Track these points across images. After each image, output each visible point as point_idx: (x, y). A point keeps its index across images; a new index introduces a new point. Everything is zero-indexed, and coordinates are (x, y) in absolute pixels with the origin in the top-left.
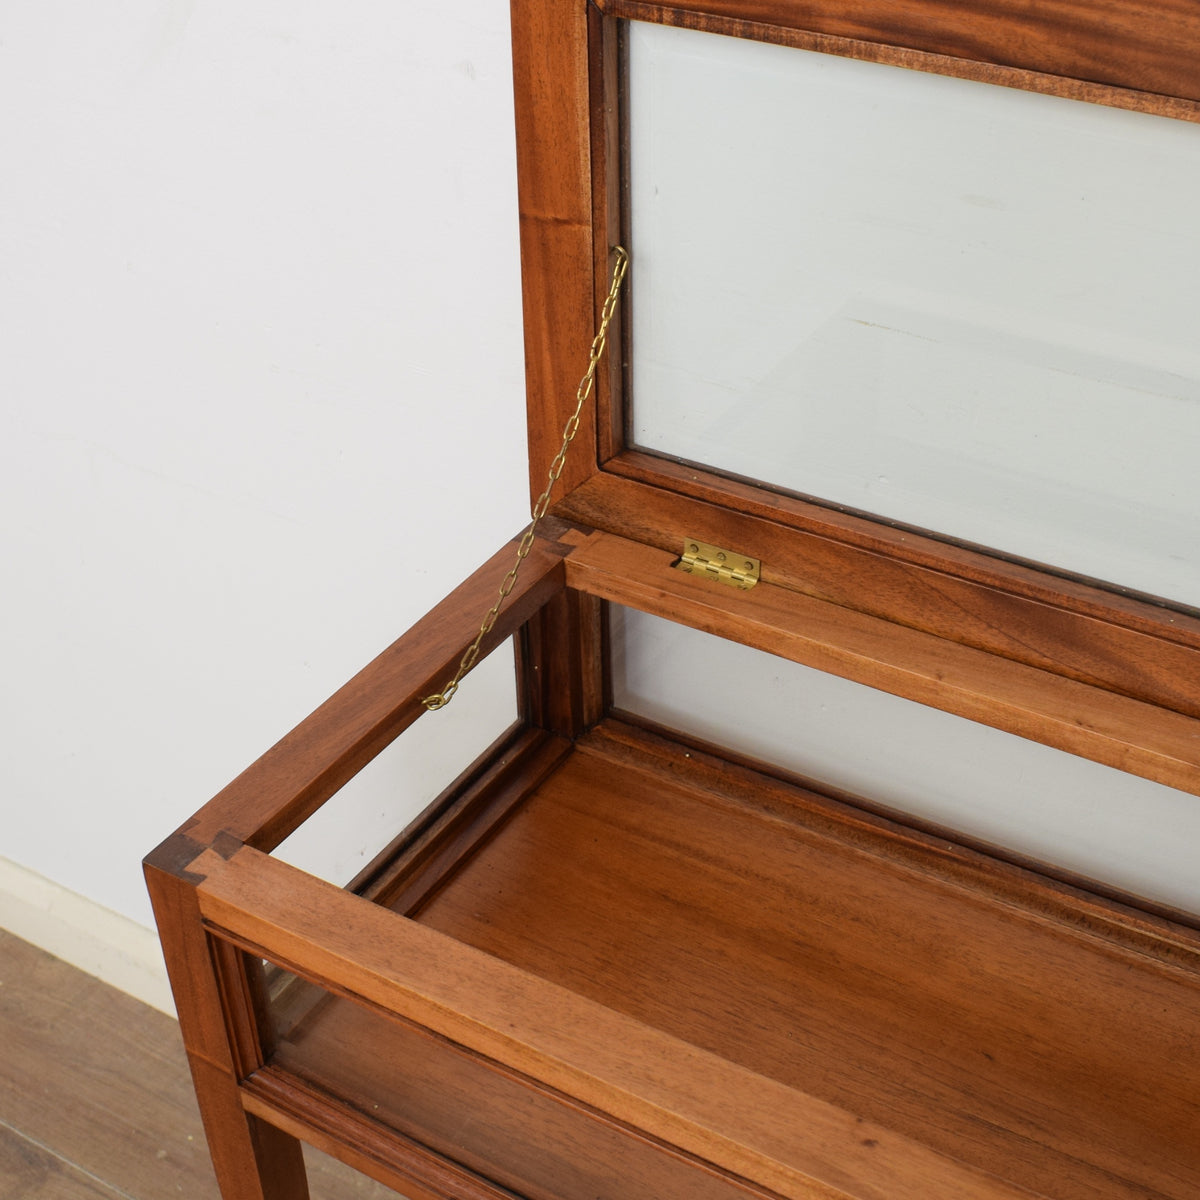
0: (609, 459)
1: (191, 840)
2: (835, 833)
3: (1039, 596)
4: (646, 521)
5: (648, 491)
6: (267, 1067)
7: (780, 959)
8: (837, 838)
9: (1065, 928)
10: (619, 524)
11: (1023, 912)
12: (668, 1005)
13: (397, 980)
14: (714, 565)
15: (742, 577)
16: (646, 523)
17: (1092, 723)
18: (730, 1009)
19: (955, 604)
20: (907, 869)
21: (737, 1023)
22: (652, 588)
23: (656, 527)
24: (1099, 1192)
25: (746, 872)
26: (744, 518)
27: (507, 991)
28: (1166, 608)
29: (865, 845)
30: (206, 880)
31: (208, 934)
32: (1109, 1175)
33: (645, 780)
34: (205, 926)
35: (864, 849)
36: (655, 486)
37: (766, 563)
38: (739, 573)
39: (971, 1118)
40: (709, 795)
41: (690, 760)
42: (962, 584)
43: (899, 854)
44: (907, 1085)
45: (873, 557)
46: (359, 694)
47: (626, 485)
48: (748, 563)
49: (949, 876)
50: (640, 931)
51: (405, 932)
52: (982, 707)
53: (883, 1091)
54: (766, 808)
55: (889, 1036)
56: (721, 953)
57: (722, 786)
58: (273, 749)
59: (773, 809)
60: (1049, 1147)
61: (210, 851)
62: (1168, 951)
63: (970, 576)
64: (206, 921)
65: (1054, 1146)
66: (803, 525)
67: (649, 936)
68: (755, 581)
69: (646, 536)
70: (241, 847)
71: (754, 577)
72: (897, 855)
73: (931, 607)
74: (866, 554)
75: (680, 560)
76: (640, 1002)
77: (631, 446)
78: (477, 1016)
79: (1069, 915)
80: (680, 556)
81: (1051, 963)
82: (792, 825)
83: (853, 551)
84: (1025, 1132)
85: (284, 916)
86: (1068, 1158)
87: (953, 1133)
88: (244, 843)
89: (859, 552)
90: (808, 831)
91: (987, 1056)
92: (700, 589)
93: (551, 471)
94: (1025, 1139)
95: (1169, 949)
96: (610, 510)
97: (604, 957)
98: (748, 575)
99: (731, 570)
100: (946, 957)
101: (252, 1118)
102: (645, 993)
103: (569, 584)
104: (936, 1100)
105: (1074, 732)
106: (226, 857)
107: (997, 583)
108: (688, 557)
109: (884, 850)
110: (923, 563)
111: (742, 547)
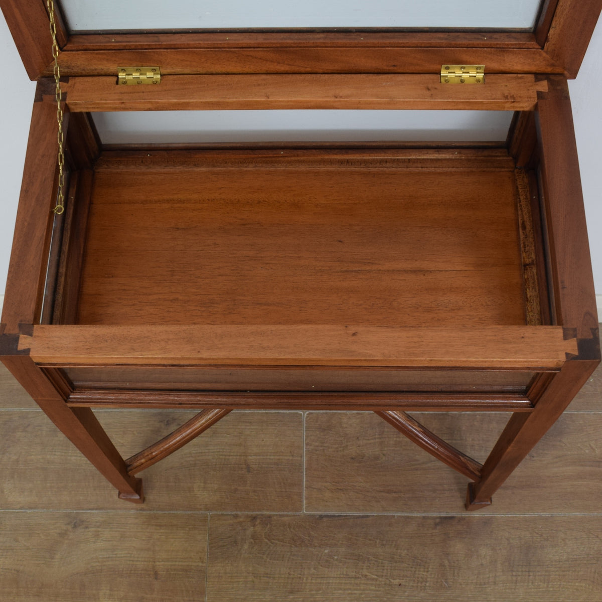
0: (65, 45)
1: (10, 334)
2: (230, 164)
3: (299, 45)
4: (94, 66)
5: (91, 53)
6: (75, 391)
7: (239, 235)
8: (232, 167)
9: (343, 169)
10: (79, 71)
11: (323, 168)
12: (208, 278)
13: (142, 355)
14: (136, 75)
15: (152, 76)
16: (94, 67)
17: (341, 95)
18: (233, 269)
19: (261, 59)
20: (268, 169)
21: (239, 273)
22: (116, 101)
23: (101, 67)
24: (405, 280)
25: (203, 201)
26: (146, 52)
27: (187, 338)
28: (356, 32)
29: (245, 165)
30: (31, 350)
31: (41, 368)
32: (406, 271)
33: (134, 174)
34: (39, 366)
35: (246, 167)
36: (94, 50)
37: (162, 67)
38: (150, 76)
39: (346, 271)
40: (167, 170)
41: (151, 157)
42: (261, 51)
43: (261, 163)
44: (316, 269)
45: (215, 51)
46: (26, 224)
47: (78, 54)
48: (153, 69)
49: (287, 165)
50: (177, 250)
51: (129, 331)
52: (291, 104)
53: (309, 275)
54: (195, 165)
55: (299, 251)
56: (215, 244)
57: (170, 162)
58: (10, 272)
59: (198, 164)
60: (380, 270)
61: (21, 336)
62: (386, 162)
63: (265, 46)
64: (38, 364)
65: (381, 268)
66: (177, 46)
67: (181, 250)
68: (159, 76)
69: (95, 73)
70: (33, 327)
71: (158, 74)
72: (260, 164)
73: (249, 63)
74: (212, 51)
75: (118, 78)
76: (196, 282)
77: (72, 33)
78: (183, 355)
79: (341, 162)
80: (117, 76)
81: (344, 187)
82: (210, 169)
83: (204, 51)
84: (368, 268)
85: (76, 350)
86: (388, 271)
87: (343, 281)
88: (33, 324)
89: (208, 51)
90: (218, 169)
91: (340, 241)
92: (138, 92)
93: (55, 76)
94: (370, 271)
95: (386, 161)
96: (73, 67)
97: (170, 269)
98: (154, 74)
99: (146, 74)
100: (303, 204)
101: (72, 408)
102: (196, 277)
103: (72, 111)
104: (330, 270)
105: (335, 102)
106: (31, 335)
107: (278, 45)
108: (121, 75)
109: (254, 164)
110: (241, 46)
111: (148, 64)
